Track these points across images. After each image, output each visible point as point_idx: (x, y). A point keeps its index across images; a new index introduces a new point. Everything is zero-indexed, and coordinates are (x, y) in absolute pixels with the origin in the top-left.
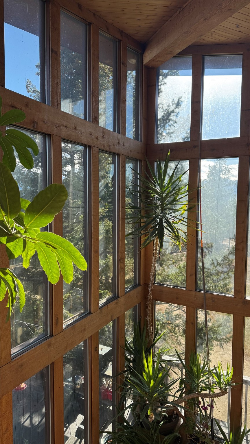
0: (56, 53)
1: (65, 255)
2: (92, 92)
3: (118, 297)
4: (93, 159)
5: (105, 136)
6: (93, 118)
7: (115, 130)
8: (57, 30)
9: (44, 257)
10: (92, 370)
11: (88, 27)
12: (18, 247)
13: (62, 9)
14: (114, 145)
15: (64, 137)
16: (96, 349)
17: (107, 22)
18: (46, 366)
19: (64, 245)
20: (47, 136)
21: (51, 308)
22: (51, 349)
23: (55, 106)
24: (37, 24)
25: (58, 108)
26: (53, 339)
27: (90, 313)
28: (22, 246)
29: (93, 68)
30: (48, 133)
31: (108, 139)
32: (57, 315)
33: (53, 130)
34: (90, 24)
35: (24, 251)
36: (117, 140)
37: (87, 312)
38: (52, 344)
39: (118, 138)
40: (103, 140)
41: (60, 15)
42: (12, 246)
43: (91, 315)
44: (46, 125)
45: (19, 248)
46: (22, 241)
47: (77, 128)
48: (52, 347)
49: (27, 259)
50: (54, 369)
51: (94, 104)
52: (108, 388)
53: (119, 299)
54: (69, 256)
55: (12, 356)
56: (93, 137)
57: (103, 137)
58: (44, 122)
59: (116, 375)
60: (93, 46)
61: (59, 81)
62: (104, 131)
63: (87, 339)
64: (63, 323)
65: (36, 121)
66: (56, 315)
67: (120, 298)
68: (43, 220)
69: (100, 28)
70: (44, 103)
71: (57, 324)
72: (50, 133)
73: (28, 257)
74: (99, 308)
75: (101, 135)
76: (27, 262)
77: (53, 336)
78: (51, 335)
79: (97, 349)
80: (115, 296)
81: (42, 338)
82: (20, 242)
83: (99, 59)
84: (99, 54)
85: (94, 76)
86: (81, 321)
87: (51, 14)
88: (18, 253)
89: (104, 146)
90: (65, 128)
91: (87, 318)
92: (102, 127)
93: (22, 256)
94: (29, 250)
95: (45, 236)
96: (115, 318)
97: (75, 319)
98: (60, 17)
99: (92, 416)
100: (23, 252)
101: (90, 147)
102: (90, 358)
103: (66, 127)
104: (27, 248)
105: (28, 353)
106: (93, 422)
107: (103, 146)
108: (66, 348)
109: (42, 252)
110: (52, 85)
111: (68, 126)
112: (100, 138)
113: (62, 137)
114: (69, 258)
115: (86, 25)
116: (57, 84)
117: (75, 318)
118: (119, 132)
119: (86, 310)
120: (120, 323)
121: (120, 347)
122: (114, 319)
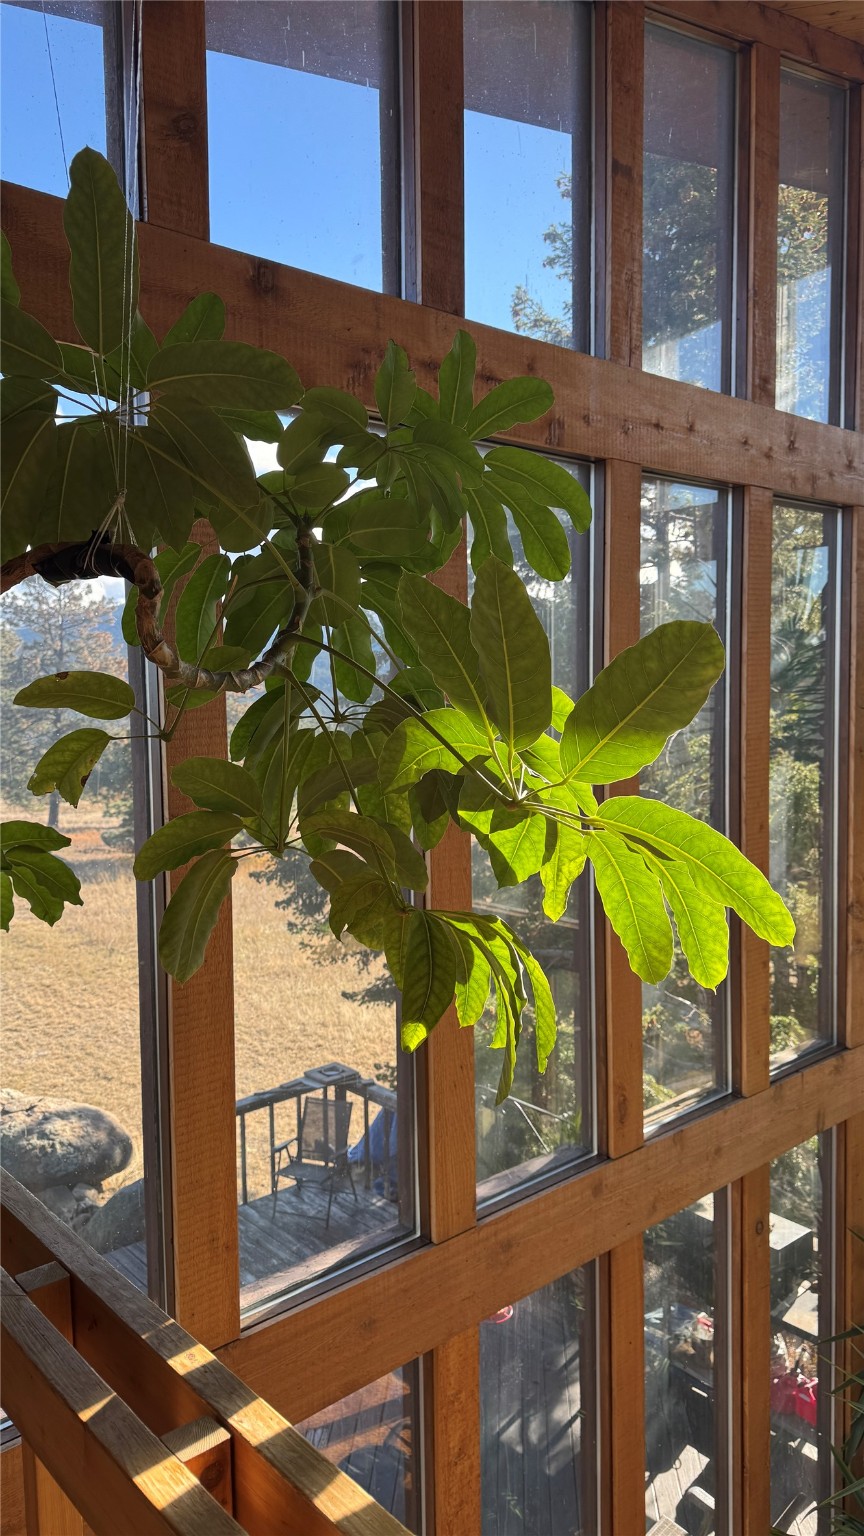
0: (626, 174)
1: (703, 881)
2: (751, 292)
3: (842, 1047)
4: (752, 531)
5: (796, 445)
6: (753, 385)
7: (834, 419)
8: (631, 92)
9: (619, 887)
10: (746, 1302)
11: (738, 58)
12: (527, 845)
13: (648, 16)
14: (831, 475)
15: (649, 465)
16: (760, 1226)
17: (808, 24)
18: (586, 1261)
19: (703, 846)
20: (593, 466)
21: (603, 1060)
22: (604, 1204)
23: (624, 359)
24: (565, 89)
25: (632, 364)
26: (608, 1171)
27: (737, 1094)
28: (539, 842)
29: (757, 205)
30: (598, 455)
31: (809, 454)
32: (624, 1089)
33: (616, 445)
34: (746, 47)
35: (546, 859)
36: (845, 456)
37: (727, 1090)
38: (606, 1185)
39: (846, 448)
40: (790, 458)
41: (643, 37)
42: (508, 841)
43: (741, 1102)
44: (590, 429)
45: (531, 850)
46: (544, 825)
47: (697, 427)
48: (605, 1197)
49: (559, 889)
50: (614, 1274)
51: (760, 334)
52: (794, 1374)
53: (848, 1055)
54: (719, 888)
55: (478, 1208)
56: (753, 451)
57: (791, 448)
58: (586, 419)
59: (833, 1334)
60: (757, 124)
61: (636, 270)
62: (793, 425)
63: (726, 1187)
64: (642, 1118)
65: (558, 420)
66: (620, 1088)
67: (849, 1052)
68: (624, 753)
69: (782, 52)
70: (585, 352)
71: (622, 1119)
72: (602, 455)
73: (561, 880)
74: (771, 1079)
75: (784, 440)
76: (558, 901)
77: (609, 1158)
78: (604, 1157)
79: (763, 1229)
80: (832, 1043)
81: (572, 1161)
82: (536, 831)
83: (777, 165)
84: (778, 151)
85: (759, 233)
86: (705, 1120)
87: (613, 42)
88: (526, 867)
89: (794, 479)
90: (655, 431)
91: (726, 1112)
92: (786, 414)
93: (542, 877)
94: (566, 860)
95: (630, 813)
96: (831, 1123)
97: (681, 1110)
98: (643, 44)
99: (743, 1467)
100: (543, 864)
101: (740, 490)
102: (738, 1259)
103: (657, 426)
104: (560, 852)
105: (528, 1206)
106: (747, 1490)
107: (789, 482)
108: (654, 1208)
109: (610, 868)
110: (612, 286)
111: (665, 424)
112: (779, 454)
113: (645, 464)
114: (717, 895)
115: (734, 54)
116: (630, 281)
117: (682, 1105)
118: (850, 425)
119: (721, 1079)
120: (849, 1146)
121: (849, 1233)
122: (826, 1128)
